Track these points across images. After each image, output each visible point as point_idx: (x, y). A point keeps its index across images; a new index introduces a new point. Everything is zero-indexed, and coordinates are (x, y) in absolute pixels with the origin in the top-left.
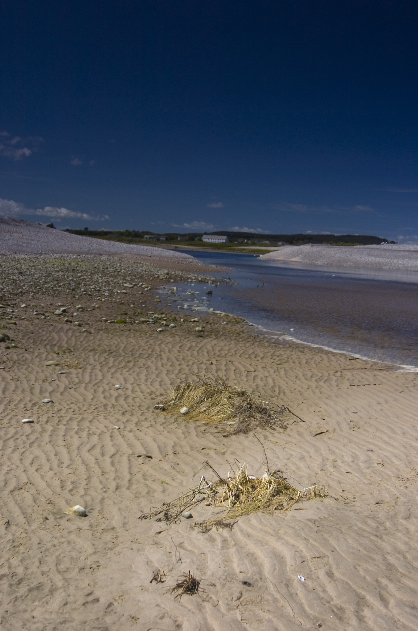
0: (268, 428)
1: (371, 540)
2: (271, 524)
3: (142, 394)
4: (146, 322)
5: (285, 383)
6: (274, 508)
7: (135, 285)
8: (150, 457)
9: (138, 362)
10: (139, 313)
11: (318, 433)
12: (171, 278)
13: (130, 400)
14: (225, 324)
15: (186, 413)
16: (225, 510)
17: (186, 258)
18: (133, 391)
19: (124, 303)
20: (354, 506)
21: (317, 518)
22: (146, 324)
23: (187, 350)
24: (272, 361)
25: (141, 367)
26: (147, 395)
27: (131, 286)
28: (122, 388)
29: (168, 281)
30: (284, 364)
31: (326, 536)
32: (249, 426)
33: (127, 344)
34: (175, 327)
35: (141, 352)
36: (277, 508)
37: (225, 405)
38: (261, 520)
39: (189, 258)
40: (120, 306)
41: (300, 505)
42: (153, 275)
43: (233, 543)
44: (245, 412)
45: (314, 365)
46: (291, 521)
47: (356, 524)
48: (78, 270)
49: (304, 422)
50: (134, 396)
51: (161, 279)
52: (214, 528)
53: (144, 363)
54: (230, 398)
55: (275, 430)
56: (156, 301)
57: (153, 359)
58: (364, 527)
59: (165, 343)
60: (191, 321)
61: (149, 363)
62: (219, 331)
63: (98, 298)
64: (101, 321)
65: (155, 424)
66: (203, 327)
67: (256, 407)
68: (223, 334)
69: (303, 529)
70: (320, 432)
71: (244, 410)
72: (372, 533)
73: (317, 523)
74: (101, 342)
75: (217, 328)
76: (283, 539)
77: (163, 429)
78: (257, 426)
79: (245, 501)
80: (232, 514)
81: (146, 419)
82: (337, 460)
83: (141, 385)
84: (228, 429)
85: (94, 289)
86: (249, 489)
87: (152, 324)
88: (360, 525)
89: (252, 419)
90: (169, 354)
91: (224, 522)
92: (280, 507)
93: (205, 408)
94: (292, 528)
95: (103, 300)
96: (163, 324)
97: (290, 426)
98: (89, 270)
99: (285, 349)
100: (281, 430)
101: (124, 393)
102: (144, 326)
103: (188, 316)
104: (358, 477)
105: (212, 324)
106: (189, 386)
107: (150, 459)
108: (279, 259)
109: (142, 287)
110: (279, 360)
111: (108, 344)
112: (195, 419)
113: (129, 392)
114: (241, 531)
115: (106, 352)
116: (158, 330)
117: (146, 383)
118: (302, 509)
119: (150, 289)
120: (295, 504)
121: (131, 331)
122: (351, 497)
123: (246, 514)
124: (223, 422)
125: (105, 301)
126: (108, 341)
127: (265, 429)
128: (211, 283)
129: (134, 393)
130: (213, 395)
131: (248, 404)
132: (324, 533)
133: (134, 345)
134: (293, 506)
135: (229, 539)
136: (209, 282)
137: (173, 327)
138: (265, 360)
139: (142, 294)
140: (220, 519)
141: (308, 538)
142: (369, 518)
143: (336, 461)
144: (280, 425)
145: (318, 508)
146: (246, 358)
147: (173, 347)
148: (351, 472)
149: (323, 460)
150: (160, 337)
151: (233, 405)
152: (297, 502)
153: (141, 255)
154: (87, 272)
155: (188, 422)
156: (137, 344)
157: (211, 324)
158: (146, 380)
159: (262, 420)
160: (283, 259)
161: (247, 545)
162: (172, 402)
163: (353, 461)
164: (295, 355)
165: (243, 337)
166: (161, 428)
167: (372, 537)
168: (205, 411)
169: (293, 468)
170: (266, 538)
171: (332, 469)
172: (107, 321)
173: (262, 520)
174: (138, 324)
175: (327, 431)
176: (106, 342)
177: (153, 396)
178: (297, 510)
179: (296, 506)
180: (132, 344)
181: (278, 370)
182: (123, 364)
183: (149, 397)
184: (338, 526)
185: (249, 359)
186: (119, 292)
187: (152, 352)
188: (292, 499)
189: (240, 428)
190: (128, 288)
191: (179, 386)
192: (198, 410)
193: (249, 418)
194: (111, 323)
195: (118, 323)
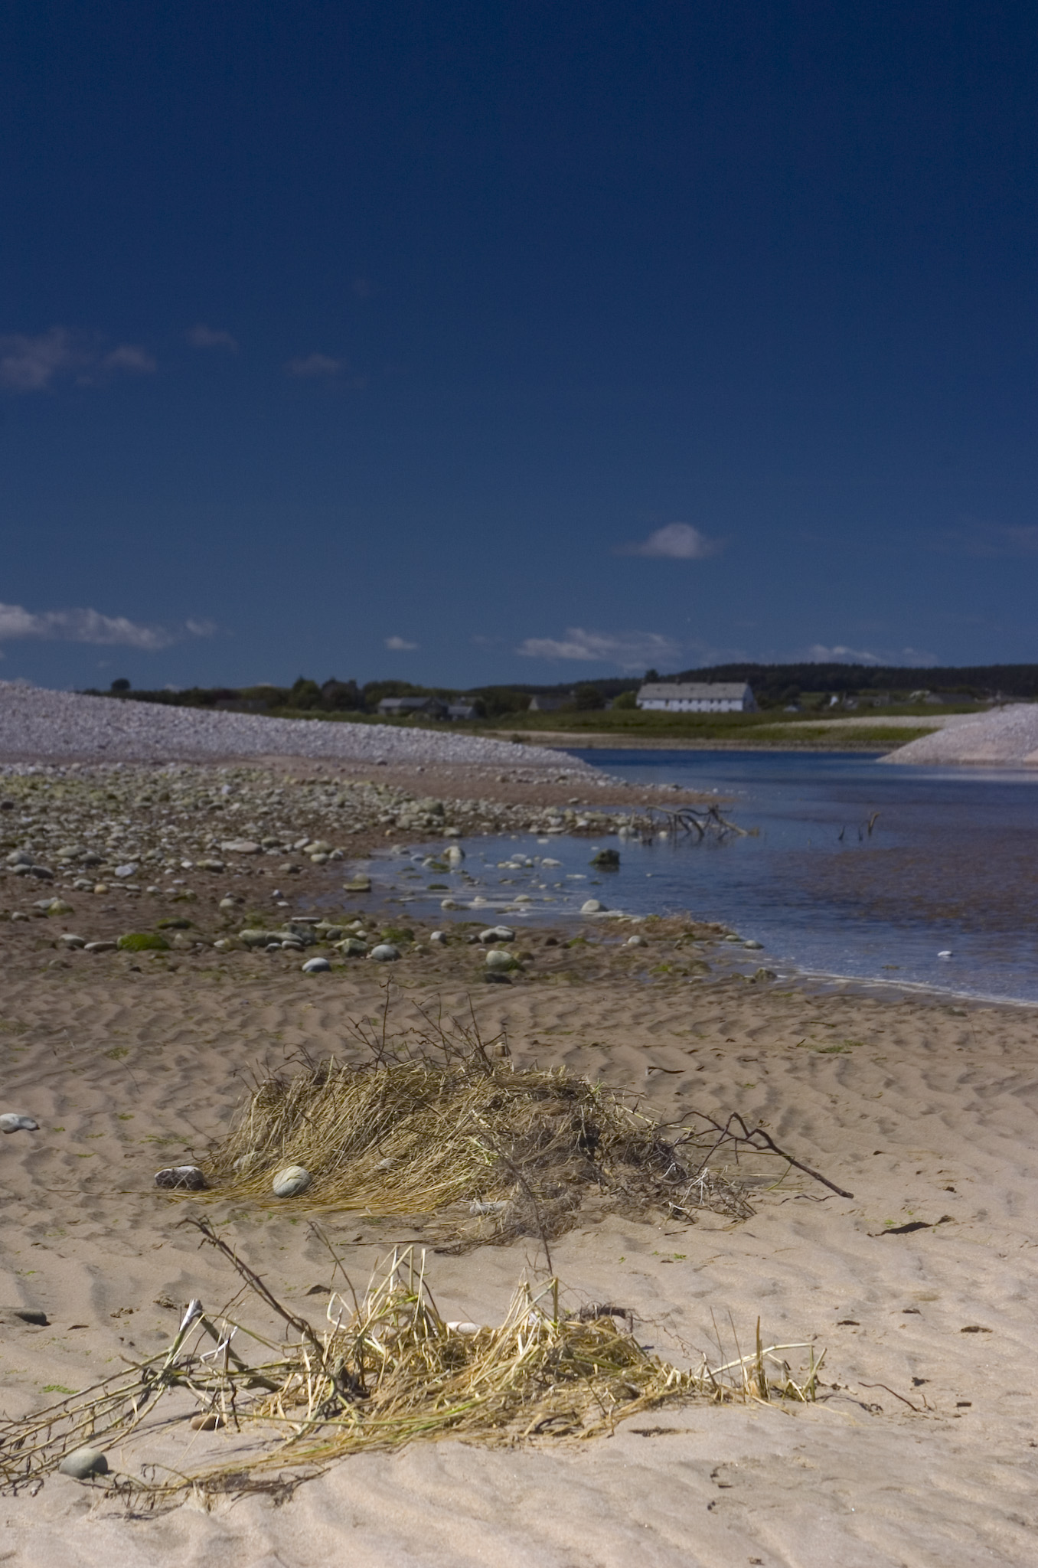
0: (658, 1217)
1: (981, 1536)
2: (486, 1480)
3: (119, 1144)
4: (261, 943)
5: (825, 1100)
6: (531, 1427)
7: (270, 845)
8: (40, 1320)
9: (160, 1052)
10: (245, 921)
11: (898, 1226)
12: (452, 825)
13: (55, 1166)
14: (635, 947)
15: (298, 1191)
16: (280, 1440)
17: (549, 765)
18: (80, 1135)
19: (194, 897)
20: (949, 1427)
21: (732, 1458)
22: (262, 952)
23: (412, 1017)
24: (798, 1039)
25: (164, 1068)
26: (147, 1147)
27: (253, 846)
28: (32, 1125)
29: (432, 833)
30: (853, 1048)
31: (753, 1519)
32: (568, 1208)
33: (135, 1005)
34: (397, 956)
35: (193, 1027)
36: (543, 1427)
37: (471, 1134)
38: (441, 1468)
39: (557, 766)
40: (173, 906)
41: (665, 1417)
42: (373, 816)
43: (266, 1545)
44: (562, 1160)
45: (998, 1050)
46: (593, 1471)
47: (927, 1481)
48: (27, 808)
49: (845, 1195)
50: (78, 1148)
51: (402, 829)
52: (196, 1500)
53: (187, 1055)
54: (497, 1104)
55: (692, 1221)
56: (349, 891)
57: (238, 1047)
58: (965, 1492)
59: (322, 997)
60: (477, 940)
61: (211, 1057)
62: (598, 967)
63: (76, 884)
64: (54, 946)
65: (132, 1227)
66: (530, 957)
67: (618, 1142)
68: (610, 976)
69: (643, 1495)
70: (907, 1221)
71: (559, 1149)
72: (995, 1510)
73: (724, 1477)
74: (18, 1003)
75: (592, 958)
76: (528, 1528)
77: (159, 1241)
78: (609, 1209)
79: (388, 1403)
80: (302, 1450)
81: (96, 1217)
82: (942, 1294)
83: (132, 1117)
84: (467, 1228)
85: (73, 857)
86: (429, 1359)
87: (291, 953)
88: (943, 1484)
89: (596, 1187)
90: (319, 1031)
91: (255, 1477)
92: (564, 1424)
93: (384, 1162)
94: (592, 1489)
95: (99, 888)
96: (340, 948)
97: (772, 1210)
98: (81, 804)
99: (881, 1009)
100: (721, 1221)
101: (32, 1142)
102: (249, 958)
103: (475, 928)
104: (1015, 1343)
105: (574, 948)
106: (321, 1080)
107: (38, 1327)
108: (976, 756)
109: (303, 853)
110: (829, 1036)
111: (45, 1007)
112: (332, 1207)
113: (62, 1141)
114: (328, 1506)
115: (23, 1032)
116: (305, 966)
117: (158, 1112)
118: (669, 1431)
119: (338, 859)
120: (646, 1414)
121: (181, 970)
122: (947, 1402)
123: (374, 1450)
124: (453, 1206)
125: (106, 892)
126: (51, 999)
127: (648, 1222)
128: (628, 835)
129: (80, 1141)
130: (422, 1103)
131: (577, 1125)
132: (745, 1510)
133: (171, 1007)
134: (630, 1419)
135: (252, 1533)
136: (622, 830)
137: (386, 958)
138: (766, 1040)
139: (294, 870)
140: (240, 1467)
141: (654, 1524)
142: (1010, 1464)
143: (935, 1298)
144: (723, 1207)
145: (752, 1428)
146: (678, 1035)
147: (348, 1008)
148: (990, 1326)
149: (872, 1297)
150: (310, 983)
151: (507, 1134)
152: (653, 1404)
153: (343, 759)
154: (68, 811)
155: (294, 1221)
156: (182, 1003)
157: (566, 946)
158: (163, 1105)
159: (637, 1186)
160: (991, 757)
161: (332, 1552)
162: (245, 1160)
163: (1019, 1298)
164: (920, 1024)
165: (700, 981)
166: (155, 1238)
167: (988, 1526)
168: (383, 1172)
169: (706, 1320)
170: (439, 1526)
171: (896, 1321)
172: (81, 945)
173: (447, 1467)
174: (222, 951)
175: (945, 1219)
176: (38, 1004)
177: (175, 1149)
178: (646, 1433)
179: (647, 1420)
180: (160, 1005)
181: (813, 1064)
182: (84, 1060)
183: (150, 1152)
184: (827, 1487)
185: (691, 1037)
186: (186, 864)
187: (244, 1025)
188: (635, 1395)
189: (523, 1219)
190: (237, 857)
191: (279, 1083)
192: (350, 1174)
193: (580, 1182)
194: (97, 950)
195: (130, 949)
